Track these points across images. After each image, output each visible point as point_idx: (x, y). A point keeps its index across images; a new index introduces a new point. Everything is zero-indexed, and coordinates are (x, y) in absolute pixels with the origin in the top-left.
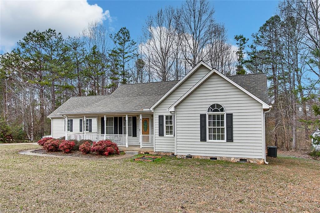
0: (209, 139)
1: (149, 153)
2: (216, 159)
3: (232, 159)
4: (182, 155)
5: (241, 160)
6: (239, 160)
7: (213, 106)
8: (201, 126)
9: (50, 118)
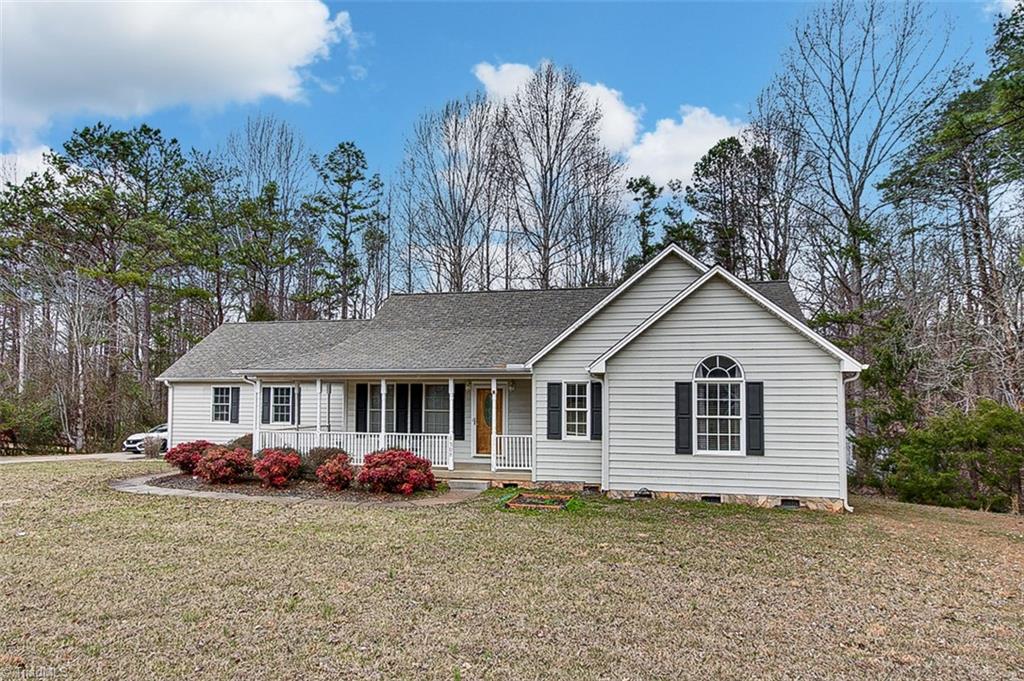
0: (699, 448)
1: (516, 485)
2: (717, 499)
3: (761, 500)
4: (624, 492)
5: (785, 501)
6: (779, 503)
7: (710, 361)
8: (677, 414)
9: (166, 383)
